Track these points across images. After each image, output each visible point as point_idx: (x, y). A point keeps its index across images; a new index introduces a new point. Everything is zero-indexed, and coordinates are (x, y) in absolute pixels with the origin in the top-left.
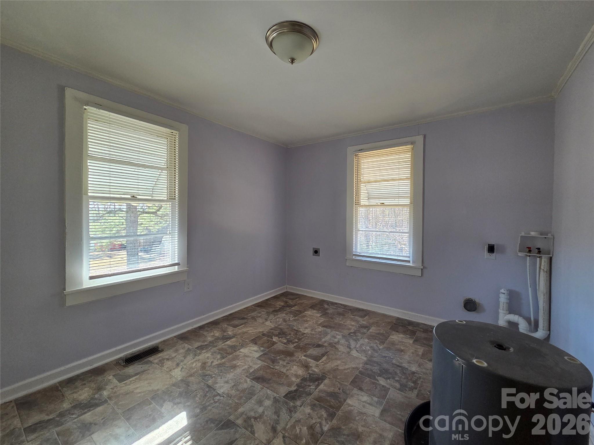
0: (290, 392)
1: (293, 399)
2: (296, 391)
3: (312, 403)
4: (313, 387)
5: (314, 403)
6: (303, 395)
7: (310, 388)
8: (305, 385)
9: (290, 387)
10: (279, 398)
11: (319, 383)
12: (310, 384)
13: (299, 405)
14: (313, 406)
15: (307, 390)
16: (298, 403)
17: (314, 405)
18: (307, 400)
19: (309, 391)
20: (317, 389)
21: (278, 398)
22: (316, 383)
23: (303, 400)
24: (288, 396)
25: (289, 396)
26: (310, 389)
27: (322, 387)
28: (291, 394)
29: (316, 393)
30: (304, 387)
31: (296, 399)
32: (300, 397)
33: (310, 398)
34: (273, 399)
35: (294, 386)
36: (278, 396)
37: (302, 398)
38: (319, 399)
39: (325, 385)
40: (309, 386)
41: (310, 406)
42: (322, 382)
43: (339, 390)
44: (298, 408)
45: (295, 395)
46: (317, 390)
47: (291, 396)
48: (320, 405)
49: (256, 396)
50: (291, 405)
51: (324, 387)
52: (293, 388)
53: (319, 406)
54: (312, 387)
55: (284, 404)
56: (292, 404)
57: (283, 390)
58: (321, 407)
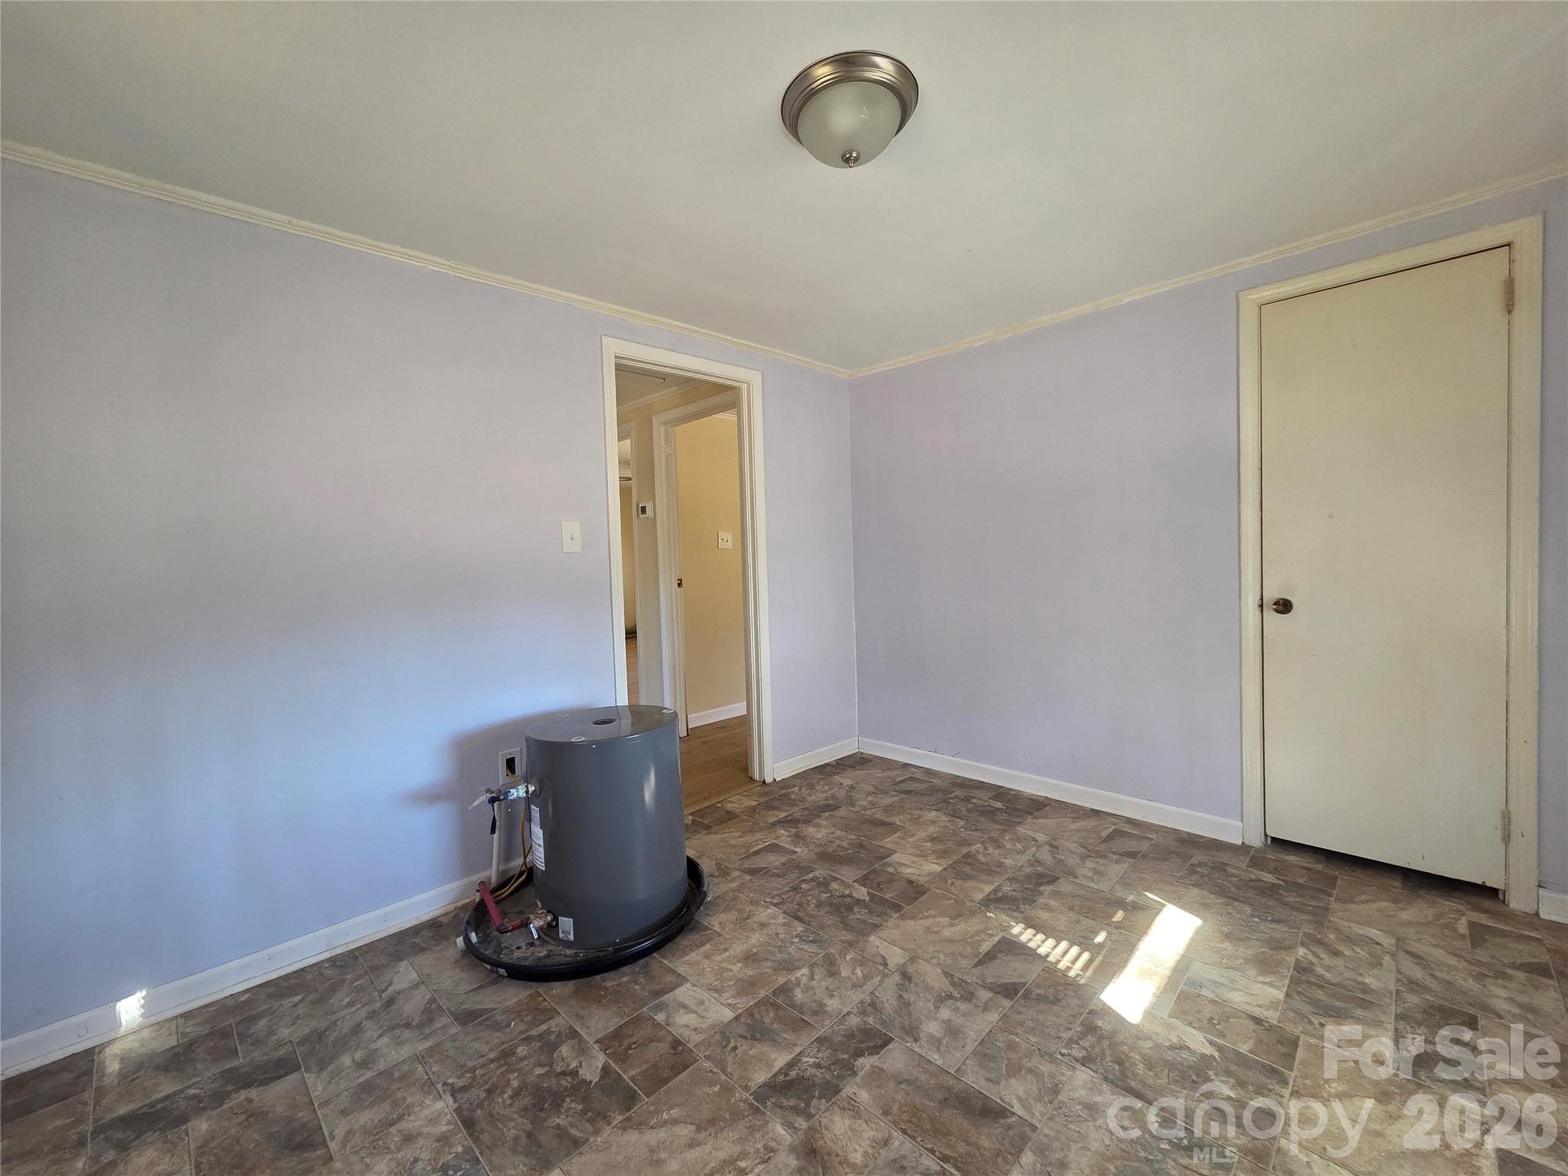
0: (876, 1050)
1: (866, 1033)
2: (859, 1053)
3: (819, 1018)
4: (807, 1059)
5: (815, 1017)
6: (840, 1041)
7: (817, 1058)
8: (830, 1069)
9: (876, 1067)
10: (906, 1038)
11: (786, 1075)
12: (813, 1071)
13: (852, 1015)
14: (819, 1010)
15: (826, 1054)
16: (854, 1021)
17: (815, 1013)
18: (832, 1027)
19: (823, 1048)
20: (797, 1056)
21: (908, 1040)
22: (793, 1074)
23: (842, 1027)
24: (879, 1041)
25: (877, 1040)
26: (819, 1056)
27: (781, 1059)
28: (871, 1044)
29: (804, 1040)
30: (833, 1064)
31: (860, 1029)
32: (850, 1036)
33: (823, 1030)
34: (920, 1038)
35: (863, 1068)
36: (907, 1044)
37: (843, 1033)
38: (799, 1025)
39: (769, 1065)
40: (817, 1066)
41: (826, 1012)
42: (775, 1075)
43: (736, 1046)
44: (855, 1011)
45: (861, 1041)
46: (798, 1050)
47: (873, 1041)
48: (801, 1013)
49: (969, 1048)
50: (872, 1018)
51: (774, 1057)
52: (865, 1063)
53: (806, 1010)
54: (812, 1060)
55: (891, 1022)
56: (871, 1020)
57: (894, 1059)
58: (800, 1008)
